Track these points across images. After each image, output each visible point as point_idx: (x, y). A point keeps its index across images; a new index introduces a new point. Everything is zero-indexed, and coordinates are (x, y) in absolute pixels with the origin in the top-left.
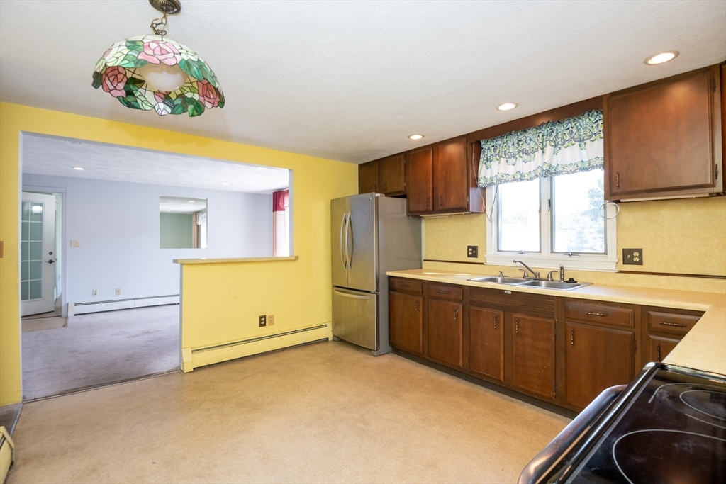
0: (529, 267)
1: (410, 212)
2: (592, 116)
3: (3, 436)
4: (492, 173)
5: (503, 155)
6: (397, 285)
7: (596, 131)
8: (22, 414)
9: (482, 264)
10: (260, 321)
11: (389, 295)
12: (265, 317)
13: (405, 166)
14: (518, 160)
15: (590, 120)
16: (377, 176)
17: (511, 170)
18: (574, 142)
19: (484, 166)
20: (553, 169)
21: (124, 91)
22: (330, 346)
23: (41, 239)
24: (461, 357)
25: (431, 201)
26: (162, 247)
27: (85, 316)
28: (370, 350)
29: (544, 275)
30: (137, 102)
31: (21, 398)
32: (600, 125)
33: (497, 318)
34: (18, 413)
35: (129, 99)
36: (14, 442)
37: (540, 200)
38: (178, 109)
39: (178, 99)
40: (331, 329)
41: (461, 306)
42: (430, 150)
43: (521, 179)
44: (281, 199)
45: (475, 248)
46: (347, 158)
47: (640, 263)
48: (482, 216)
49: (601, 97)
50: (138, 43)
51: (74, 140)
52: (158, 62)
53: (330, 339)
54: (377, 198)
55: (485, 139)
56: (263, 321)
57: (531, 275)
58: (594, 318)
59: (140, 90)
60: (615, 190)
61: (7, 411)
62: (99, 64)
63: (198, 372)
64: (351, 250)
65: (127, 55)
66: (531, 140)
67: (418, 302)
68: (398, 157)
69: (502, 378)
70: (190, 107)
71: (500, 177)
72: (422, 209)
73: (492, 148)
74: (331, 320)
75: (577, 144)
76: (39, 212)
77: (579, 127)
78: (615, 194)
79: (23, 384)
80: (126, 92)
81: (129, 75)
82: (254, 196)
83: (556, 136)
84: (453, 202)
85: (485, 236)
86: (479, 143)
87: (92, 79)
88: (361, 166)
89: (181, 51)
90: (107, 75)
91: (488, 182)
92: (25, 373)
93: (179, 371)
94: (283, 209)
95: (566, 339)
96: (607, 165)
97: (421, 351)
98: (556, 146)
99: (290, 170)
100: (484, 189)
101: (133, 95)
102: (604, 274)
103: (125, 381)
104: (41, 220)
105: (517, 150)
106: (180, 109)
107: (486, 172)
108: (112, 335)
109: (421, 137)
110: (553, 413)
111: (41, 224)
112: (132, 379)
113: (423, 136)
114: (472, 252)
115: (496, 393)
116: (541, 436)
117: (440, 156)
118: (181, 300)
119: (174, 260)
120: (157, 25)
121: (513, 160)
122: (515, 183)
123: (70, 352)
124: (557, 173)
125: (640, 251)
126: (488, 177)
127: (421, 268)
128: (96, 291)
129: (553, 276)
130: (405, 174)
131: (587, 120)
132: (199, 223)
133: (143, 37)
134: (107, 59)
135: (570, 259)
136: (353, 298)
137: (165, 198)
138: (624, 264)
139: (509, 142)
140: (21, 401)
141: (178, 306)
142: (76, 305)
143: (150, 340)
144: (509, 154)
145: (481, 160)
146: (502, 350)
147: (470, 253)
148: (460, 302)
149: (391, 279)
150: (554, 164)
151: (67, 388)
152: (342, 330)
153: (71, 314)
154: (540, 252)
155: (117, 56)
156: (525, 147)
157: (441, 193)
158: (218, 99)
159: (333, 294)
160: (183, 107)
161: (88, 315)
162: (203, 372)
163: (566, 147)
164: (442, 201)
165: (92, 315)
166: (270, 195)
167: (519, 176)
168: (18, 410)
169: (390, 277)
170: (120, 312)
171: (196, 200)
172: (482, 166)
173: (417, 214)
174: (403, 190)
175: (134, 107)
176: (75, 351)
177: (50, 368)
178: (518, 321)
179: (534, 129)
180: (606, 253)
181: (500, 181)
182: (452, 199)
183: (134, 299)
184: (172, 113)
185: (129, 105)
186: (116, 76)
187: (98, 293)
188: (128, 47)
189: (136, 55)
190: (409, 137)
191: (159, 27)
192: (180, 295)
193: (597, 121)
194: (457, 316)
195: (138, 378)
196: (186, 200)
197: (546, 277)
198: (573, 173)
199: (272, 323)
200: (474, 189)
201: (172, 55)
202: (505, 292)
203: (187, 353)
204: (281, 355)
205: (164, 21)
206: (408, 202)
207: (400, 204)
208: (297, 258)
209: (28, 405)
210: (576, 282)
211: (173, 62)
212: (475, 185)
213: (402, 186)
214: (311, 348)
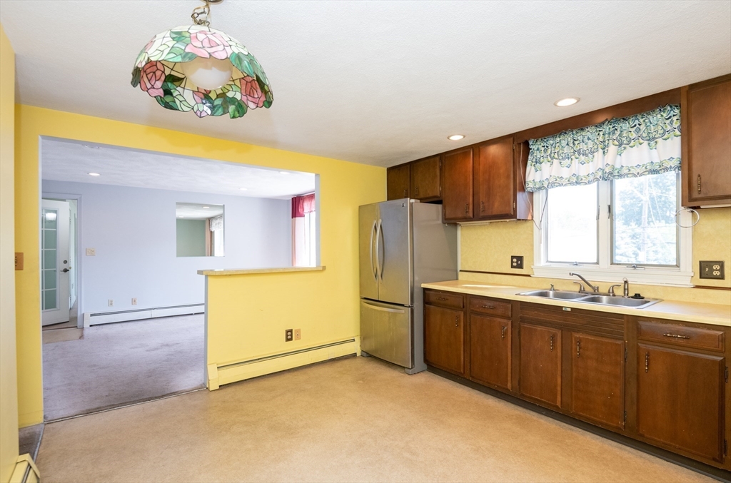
0: (587, 280)
1: (446, 219)
2: (664, 112)
3: (29, 464)
4: (542, 176)
5: (556, 156)
6: (433, 298)
7: (669, 128)
8: (44, 436)
9: (529, 276)
10: (287, 336)
11: (424, 307)
12: (291, 331)
13: (441, 170)
14: (573, 161)
15: (662, 116)
16: (409, 179)
17: (566, 173)
18: (642, 141)
19: (533, 168)
20: (616, 171)
21: (161, 91)
22: (358, 363)
23: (55, 247)
24: (509, 378)
25: (471, 207)
26: (178, 255)
27: (101, 326)
28: (404, 367)
29: (603, 289)
30: (175, 102)
31: (43, 418)
32: (675, 121)
33: (553, 337)
34: (40, 435)
35: (167, 99)
36: (38, 468)
37: (598, 206)
38: (218, 110)
39: (218, 99)
40: (359, 344)
41: (510, 323)
42: (470, 151)
43: (577, 183)
44: (300, 205)
45: (520, 259)
46: (376, 161)
47: (722, 277)
48: (528, 224)
49: (678, 90)
50: (184, 34)
51: (92, 145)
52: (208, 56)
53: (359, 354)
54: (411, 204)
55: (534, 138)
56: (289, 336)
57: (588, 289)
58: (673, 340)
59: (178, 89)
60: (695, 195)
61: (29, 433)
62: (141, 58)
63: (224, 390)
64: (382, 260)
65: (173, 47)
66: (589, 139)
67: (458, 317)
68: (432, 159)
69: (559, 404)
70: (232, 108)
71: (552, 180)
72: (460, 215)
73: (543, 149)
74: (359, 333)
75: (646, 143)
76: (52, 219)
77: (649, 124)
78: (696, 200)
79: (44, 402)
80: (164, 91)
81: (168, 72)
82: (273, 202)
83: (621, 135)
84: (497, 207)
85: (533, 245)
86: (526, 144)
87: (131, 76)
88: (390, 170)
89: (230, 43)
90: (145, 72)
91: (537, 186)
92: (46, 389)
93: (204, 388)
94: (302, 216)
95: (638, 363)
96: (686, 167)
97: (462, 371)
98: (620, 145)
99: (316, 175)
100: (532, 194)
101: (171, 94)
102: (676, 289)
103: (150, 399)
104: (56, 228)
105: (572, 151)
106: (220, 111)
107: (533, 175)
108: (131, 348)
109: (462, 137)
110: (620, 445)
111: (56, 232)
112: (156, 398)
113: (464, 137)
114: (517, 262)
115: (551, 419)
116: (613, 473)
117: (482, 159)
118: (206, 308)
119: (198, 271)
120: (198, 14)
121: (567, 162)
122: (570, 187)
123: (89, 366)
124: (620, 176)
125: (721, 264)
126: (537, 180)
127: (457, 279)
128: (112, 301)
129: (614, 290)
130: (440, 178)
131: (659, 116)
132: (213, 229)
133: (189, 27)
134: (150, 52)
135: (635, 271)
136: (384, 312)
137: (180, 204)
138: (701, 277)
139: (563, 142)
140: (42, 422)
141: (203, 315)
142: (92, 315)
143: (170, 353)
144: (563, 155)
145: (529, 162)
146: (559, 373)
147: (515, 264)
148: (509, 318)
149: (427, 292)
150: (617, 166)
151: (88, 407)
152: (371, 346)
153: (86, 325)
154: (597, 263)
155: (161, 48)
156: (583, 146)
157: (482, 198)
158: (263, 99)
159: (361, 307)
160: (224, 108)
161: (104, 326)
162: (229, 390)
163: (632, 147)
164: (484, 207)
165: (108, 326)
166: (288, 201)
167: (574, 180)
168: (40, 432)
169: (425, 289)
170: (136, 322)
171: (211, 206)
172: (530, 168)
173: (453, 221)
174: (438, 195)
175: (172, 108)
176: (95, 366)
177: (70, 384)
178: (579, 341)
179: (593, 127)
180: (678, 266)
181: (552, 185)
182: (496, 204)
183: (150, 309)
184: (212, 114)
185: (168, 106)
186: (154, 73)
187: (114, 303)
188: (173, 39)
189: (183, 48)
190: (448, 138)
191: (201, 17)
192: (206, 304)
193: (670, 117)
194: (505, 333)
195: (163, 396)
196: (201, 206)
197: (606, 291)
198: (641, 175)
199: (298, 337)
200: (521, 193)
201: (221, 47)
202: (564, 309)
203: (212, 369)
204: (308, 371)
205: (206, 10)
206: (444, 208)
207: (435, 209)
208: (324, 268)
209: (49, 425)
210: (643, 298)
211: (222, 55)
212: (523, 189)
213: (437, 191)
214: (339, 364)
